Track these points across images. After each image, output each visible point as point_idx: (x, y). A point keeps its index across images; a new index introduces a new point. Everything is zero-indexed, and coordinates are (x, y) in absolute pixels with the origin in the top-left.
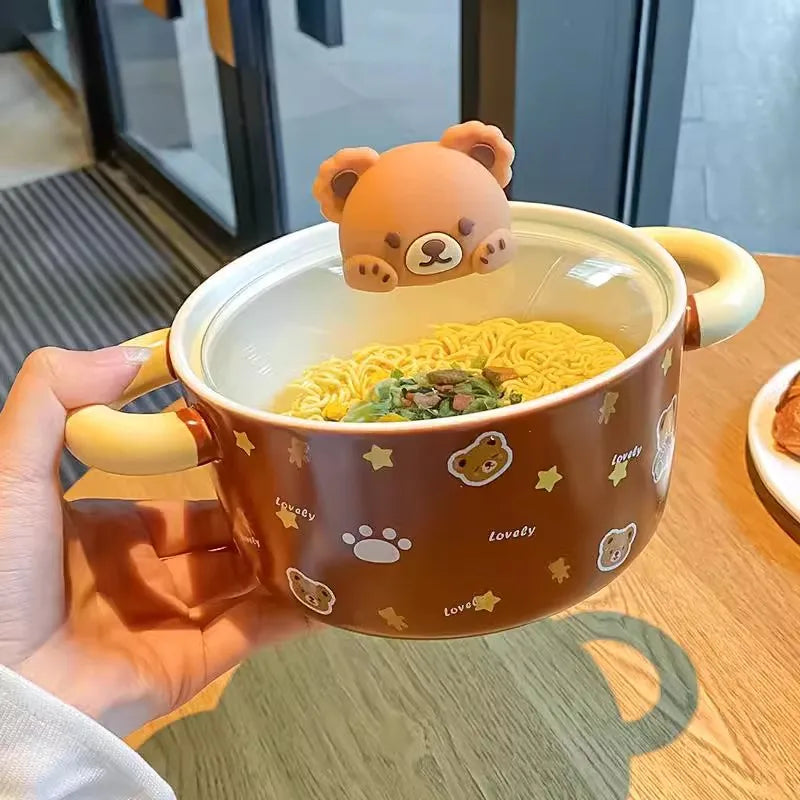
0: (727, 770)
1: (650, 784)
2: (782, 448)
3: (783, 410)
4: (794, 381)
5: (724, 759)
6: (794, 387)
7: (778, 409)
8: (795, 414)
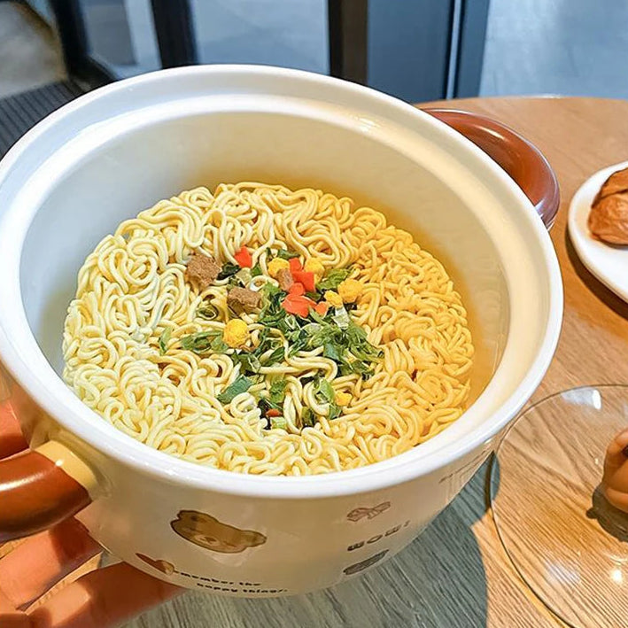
0: (572, 493)
1: (507, 508)
2: (597, 236)
3: (598, 206)
4: (606, 183)
5: (568, 484)
6: (606, 189)
7: (594, 206)
8: (608, 208)
